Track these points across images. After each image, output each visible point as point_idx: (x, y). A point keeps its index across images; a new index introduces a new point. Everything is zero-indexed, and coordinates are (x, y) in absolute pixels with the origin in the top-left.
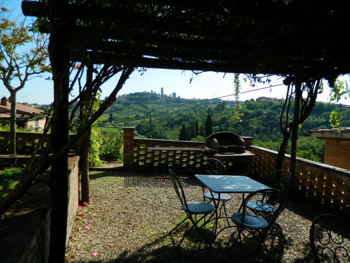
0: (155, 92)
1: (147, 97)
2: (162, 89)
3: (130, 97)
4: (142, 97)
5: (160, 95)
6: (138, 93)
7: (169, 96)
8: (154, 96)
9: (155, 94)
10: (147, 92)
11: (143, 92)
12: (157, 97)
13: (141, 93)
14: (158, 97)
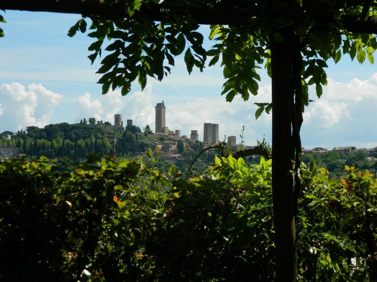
0: (130, 122)
1: (99, 141)
2: (160, 108)
3: (30, 141)
4: (81, 142)
5: (150, 133)
6: (64, 127)
7: (189, 137)
8: (130, 140)
9: (132, 128)
10: (100, 123)
11: (83, 123)
12: (142, 143)
13: (74, 127)
14: (146, 141)
